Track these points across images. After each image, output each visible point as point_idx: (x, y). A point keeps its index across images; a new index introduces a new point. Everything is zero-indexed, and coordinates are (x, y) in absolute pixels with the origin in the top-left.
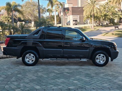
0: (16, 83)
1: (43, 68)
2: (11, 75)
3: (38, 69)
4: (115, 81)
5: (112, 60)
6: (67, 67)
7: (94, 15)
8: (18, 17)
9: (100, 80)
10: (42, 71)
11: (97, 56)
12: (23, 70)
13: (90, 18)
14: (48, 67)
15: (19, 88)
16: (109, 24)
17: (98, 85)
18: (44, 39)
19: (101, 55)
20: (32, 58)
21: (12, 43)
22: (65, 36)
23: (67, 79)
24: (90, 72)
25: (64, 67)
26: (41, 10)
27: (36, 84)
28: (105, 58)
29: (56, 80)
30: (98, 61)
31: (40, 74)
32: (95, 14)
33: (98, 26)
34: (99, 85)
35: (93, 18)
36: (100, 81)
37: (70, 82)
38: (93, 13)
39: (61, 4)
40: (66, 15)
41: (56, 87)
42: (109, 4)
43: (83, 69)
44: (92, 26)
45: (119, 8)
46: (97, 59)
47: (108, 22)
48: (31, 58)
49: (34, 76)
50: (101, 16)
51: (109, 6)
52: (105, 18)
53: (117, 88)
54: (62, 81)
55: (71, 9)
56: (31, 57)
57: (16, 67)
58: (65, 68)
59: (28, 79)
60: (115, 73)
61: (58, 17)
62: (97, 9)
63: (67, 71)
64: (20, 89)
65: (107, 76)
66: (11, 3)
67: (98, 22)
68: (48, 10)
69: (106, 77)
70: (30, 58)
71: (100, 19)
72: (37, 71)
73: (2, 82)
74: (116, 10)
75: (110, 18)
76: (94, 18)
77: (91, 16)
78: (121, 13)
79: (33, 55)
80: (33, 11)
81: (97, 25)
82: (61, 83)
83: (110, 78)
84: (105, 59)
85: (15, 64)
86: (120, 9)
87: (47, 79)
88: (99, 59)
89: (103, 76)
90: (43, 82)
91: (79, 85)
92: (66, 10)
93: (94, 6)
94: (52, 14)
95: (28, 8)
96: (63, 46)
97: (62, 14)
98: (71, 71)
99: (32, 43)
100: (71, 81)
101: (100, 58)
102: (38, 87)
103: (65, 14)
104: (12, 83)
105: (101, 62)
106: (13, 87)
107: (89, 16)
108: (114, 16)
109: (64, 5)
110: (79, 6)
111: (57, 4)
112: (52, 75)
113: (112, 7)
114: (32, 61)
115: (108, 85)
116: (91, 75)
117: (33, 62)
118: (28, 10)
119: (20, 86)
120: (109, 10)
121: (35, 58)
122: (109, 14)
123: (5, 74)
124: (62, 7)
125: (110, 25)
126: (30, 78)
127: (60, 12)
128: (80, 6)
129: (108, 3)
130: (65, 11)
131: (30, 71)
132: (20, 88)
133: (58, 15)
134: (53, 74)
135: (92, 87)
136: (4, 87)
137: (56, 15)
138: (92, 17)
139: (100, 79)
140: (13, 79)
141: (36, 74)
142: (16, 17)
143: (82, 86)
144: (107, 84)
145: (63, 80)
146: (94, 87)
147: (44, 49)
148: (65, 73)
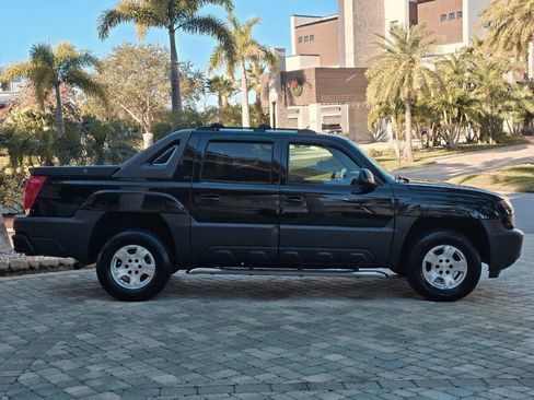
0: (67, 365)
1: (189, 309)
2: (47, 333)
3: (169, 310)
4: (510, 354)
5: (494, 274)
6: (296, 304)
7: (412, 100)
8: (83, 114)
9: (442, 351)
10: (187, 320)
11: (430, 256)
12: (103, 314)
13: (397, 114)
14: (212, 303)
15: (83, 383)
16: (481, 139)
17: (434, 368)
18: (197, 180)
19: (447, 247)
20: (140, 267)
21: (54, 200)
22: (285, 170)
23: (297, 346)
24: (398, 320)
25: (284, 306)
26: (181, 84)
27: (161, 366)
28: (463, 261)
29: (248, 350)
30: (431, 277)
31: (175, 330)
32: (416, 97)
33: (431, 149)
34: (440, 369)
35: (408, 114)
36: (444, 355)
37: (311, 358)
38: (406, 90)
39: (269, 57)
40: (292, 104)
41: (245, 378)
42: (475, 53)
43: (367, 309)
44: (407, 150)
45: (519, 70)
46: (429, 266)
47: (475, 132)
48: (137, 265)
49: (152, 337)
50: (445, 103)
51: (476, 61)
52: (459, 113)
53: (520, 381)
54: (274, 356)
55: (311, 78)
56: (137, 261)
57: (71, 307)
58: (288, 308)
59: (123, 351)
60: (507, 326)
61: (257, 115)
62: (427, 76)
63: (296, 317)
64: (86, 387)
65: (476, 335)
66: (55, 50)
67: (431, 132)
68: (215, 85)
69: (469, 341)
70: (133, 266)
71: (439, 120)
72: (162, 320)
73: (8, 362)
74: (509, 78)
75: (484, 115)
76: (412, 115)
77: (400, 106)
78: (530, 94)
79: (146, 252)
80: (150, 85)
81: (427, 146)
82: (269, 361)
83: (485, 343)
84: (463, 265)
85: (65, 293)
86: (526, 76)
87: (209, 348)
88: (438, 267)
89: (456, 336)
90: (190, 361)
91: (352, 371)
92: (289, 81)
93: (413, 61)
94: (233, 102)
95: (127, 73)
96: (278, 211)
97: (274, 95)
98: (313, 320)
99: (142, 197)
100: (314, 353)
101: (441, 261)
102: (167, 379)
103: (288, 99)
104: (53, 363)
105: (448, 279)
106: (55, 377)
107: (393, 106)
108: (500, 106)
109: (283, 59)
110: (347, 66)
111: (254, 58)
112: (231, 334)
113: (492, 67)
114: (144, 277)
115: (478, 367)
116: (404, 333)
117: (148, 281)
118: (128, 84)
119: (88, 375)
120: (476, 82)
121: (153, 265)
122: (479, 97)
123: (20, 330)
124: (273, 70)
125: (485, 143)
126: (130, 347)
127: (267, 91)
128: (350, 63)
129: (471, 50)
130: (285, 86)
131: (130, 319)
132: (87, 382)
133: (258, 104)
134: (234, 331)
135: (407, 378)
136: (14, 379)
137: (249, 106)
138: (404, 107)
139: (443, 347)
140: (58, 349)
141: (158, 328)
142: (73, 113)
143: (366, 375)
144: (473, 367)
145: (277, 350)
146: (417, 378)
147: (195, 224)
148: (287, 327)
